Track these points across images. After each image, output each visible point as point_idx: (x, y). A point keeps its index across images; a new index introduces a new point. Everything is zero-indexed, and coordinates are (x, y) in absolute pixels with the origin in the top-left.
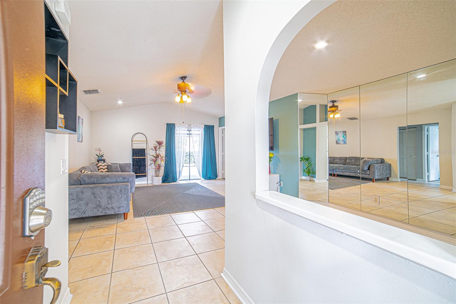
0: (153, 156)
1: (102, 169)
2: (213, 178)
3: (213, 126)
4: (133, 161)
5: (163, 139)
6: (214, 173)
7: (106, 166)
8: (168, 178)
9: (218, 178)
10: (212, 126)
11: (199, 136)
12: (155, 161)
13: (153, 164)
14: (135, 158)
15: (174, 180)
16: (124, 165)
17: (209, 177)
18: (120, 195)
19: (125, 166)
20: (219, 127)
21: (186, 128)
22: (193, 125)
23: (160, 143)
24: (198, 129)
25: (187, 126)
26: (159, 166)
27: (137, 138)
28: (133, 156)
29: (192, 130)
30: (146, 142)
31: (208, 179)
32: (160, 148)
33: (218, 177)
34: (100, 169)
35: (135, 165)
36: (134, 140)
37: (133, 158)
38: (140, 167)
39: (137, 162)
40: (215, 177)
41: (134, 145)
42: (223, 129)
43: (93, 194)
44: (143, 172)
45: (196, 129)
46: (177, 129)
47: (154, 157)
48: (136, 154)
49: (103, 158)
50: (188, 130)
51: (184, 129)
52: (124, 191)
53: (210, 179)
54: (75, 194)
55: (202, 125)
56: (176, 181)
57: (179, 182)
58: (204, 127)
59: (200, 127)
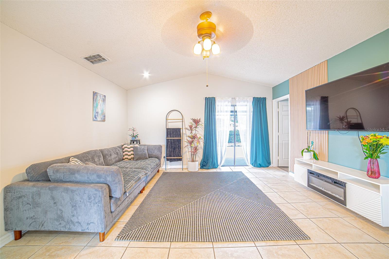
0: (189, 137)
1: (127, 151)
2: (264, 165)
3: (265, 99)
4: (167, 142)
5: (201, 116)
6: (266, 159)
7: (132, 148)
8: (207, 163)
9: (271, 166)
10: (263, 98)
11: (245, 114)
12: (191, 143)
13: (189, 146)
14: (169, 139)
15: (215, 166)
16: (153, 147)
17: (259, 164)
18: (89, 204)
19: (154, 149)
20: (273, 100)
21: (229, 103)
22: (238, 98)
23: (196, 122)
24: (244, 102)
25: (230, 99)
26: (196, 149)
27: (173, 115)
28: (167, 136)
29: (237, 104)
30: (182, 120)
31: (257, 167)
32: (196, 127)
33: (271, 164)
34: (125, 151)
35: (169, 146)
36: (169, 118)
37: (167, 139)
38: (174, 149)
39: (171, 144)
40: (267, 165)
41: (169, 123)
42: (278, 101)
43: (53, 198)
44: (178, 155)
45: (242, 103)
46: (217, 104)
47: (191, 138)
48: (170, 134)
49: (138, 138)
50: (232, 105)
51: (226, 103)
52: (94, 199)
53: (260, 166)
54: (31, 196)
55: (250, 97)
56: (217, 168)
57: (220, 169)
58: (252, 100)
59: (248, 100)
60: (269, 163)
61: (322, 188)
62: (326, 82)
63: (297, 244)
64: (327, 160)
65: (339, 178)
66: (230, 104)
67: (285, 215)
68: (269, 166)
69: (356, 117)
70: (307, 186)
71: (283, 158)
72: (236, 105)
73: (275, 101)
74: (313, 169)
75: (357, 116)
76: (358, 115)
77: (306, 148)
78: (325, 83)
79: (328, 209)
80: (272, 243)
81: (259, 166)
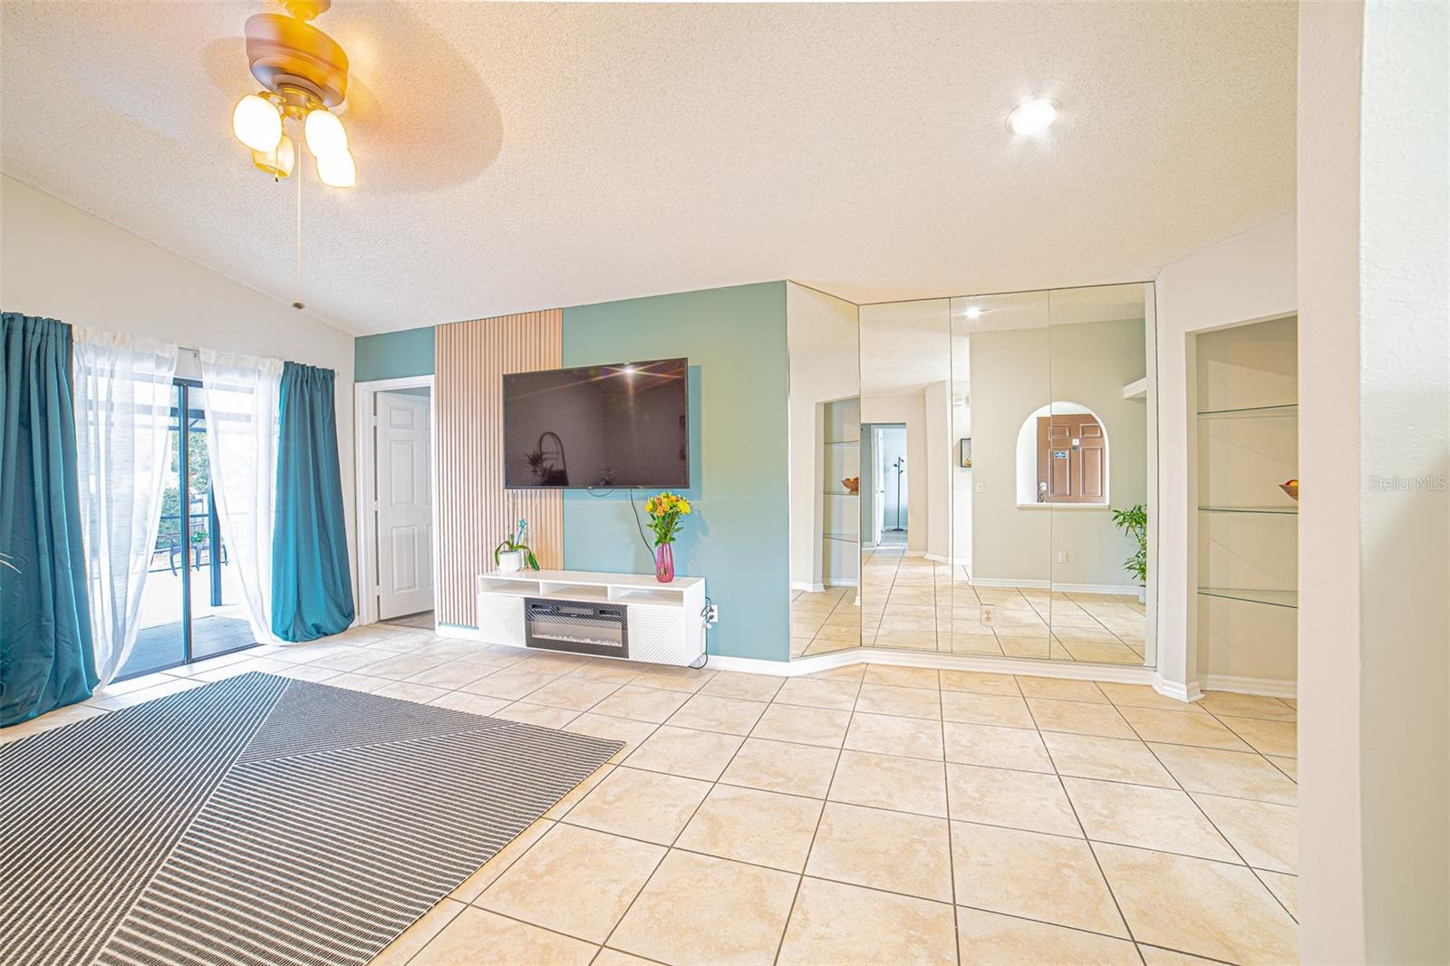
2: (330, 627)
3: (329, 376)
6: (336, 602)
9: (356, 624)
10: (324, 370)
15: (78, 691)
17: (314, 625)
20: (356, 381)
21: (166, 369)
22: (213, 353)
24: (242, 375)
25: (171, 352)
29: (207, 379)
31: (308, 638)
33: (356, 617)
40: (341, 621)
42: (375, 394)
45: (231, 378)
50: (174, 382)
51: (148, 366)
53: (320, 632)
55: (273, 360)
56: (91, 696)
57: (104, 697)
58: (282, 372)
59: (259, 371)
60: (349, 615)
61: (568, 637)
62: (559, 367)
63: (614, 767)
64: (560, 564)
65: (611, 599)
66: (171, 375)
67: (542, 729)
68: (351, 626)
69: (555, 456)
70: (525, 646)
71: (396, 588)
72: (202, 383)
73: (365, 389)
74: (542, 594)
75: (558, 453)
76: (560, 450)
77: (507, 540)
78: (557, 368)
79: (597, 679)
80: (577, 794)
81: (315, 632)
